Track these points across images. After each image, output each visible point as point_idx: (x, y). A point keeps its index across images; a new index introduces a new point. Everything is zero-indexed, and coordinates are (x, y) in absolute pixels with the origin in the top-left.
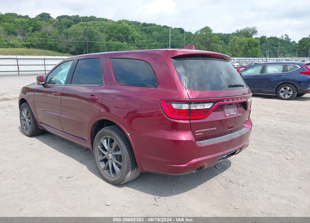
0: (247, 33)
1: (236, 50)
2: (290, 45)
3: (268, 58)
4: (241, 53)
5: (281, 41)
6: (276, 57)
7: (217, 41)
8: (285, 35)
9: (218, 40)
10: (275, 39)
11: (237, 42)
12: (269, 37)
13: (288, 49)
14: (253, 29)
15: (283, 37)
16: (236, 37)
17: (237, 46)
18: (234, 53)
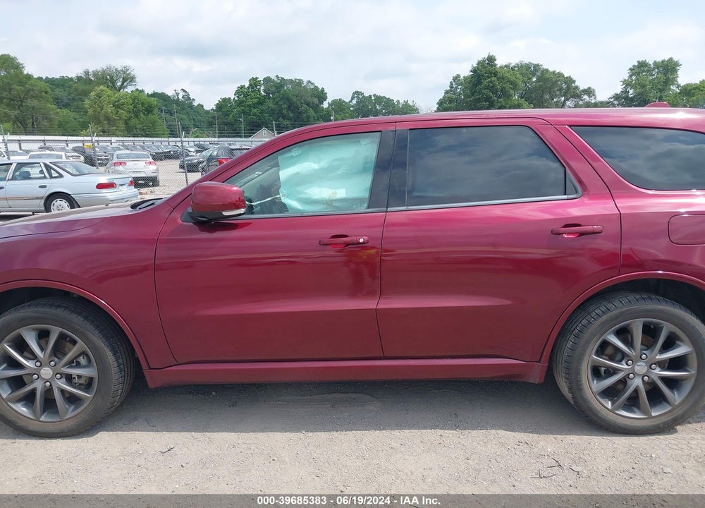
0: (111, 80)
1: (108, 119)
2: (195, 112)
3: (184, 139)
4: (122, 126)
5: (177, 102)
6: (174, 137)
7: (44, 94)
8: (182, 89)
9: (46, 92)
10: (162, 97)
11: (107, 100)
12: (150, 93)
13: (194, 120)
14: (124, 73)
15: (178, 94)
16: (102, 87)
17: (109, 109)
18: (106, 127)
